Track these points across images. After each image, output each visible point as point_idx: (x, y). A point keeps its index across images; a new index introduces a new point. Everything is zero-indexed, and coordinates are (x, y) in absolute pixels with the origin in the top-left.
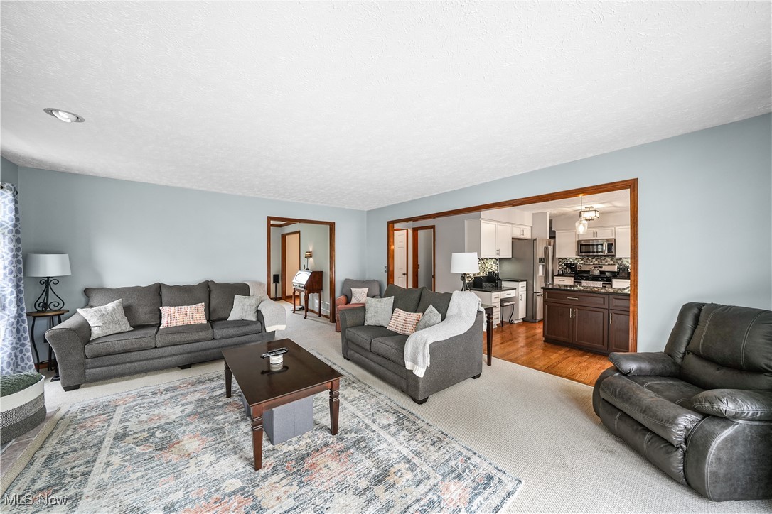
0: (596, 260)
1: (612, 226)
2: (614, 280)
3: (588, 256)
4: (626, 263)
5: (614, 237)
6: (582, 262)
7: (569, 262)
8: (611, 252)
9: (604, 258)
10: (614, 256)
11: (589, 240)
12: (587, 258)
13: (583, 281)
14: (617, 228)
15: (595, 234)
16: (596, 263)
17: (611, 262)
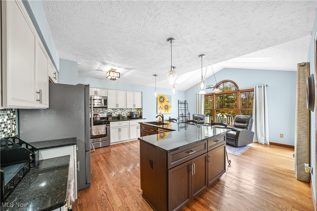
1: (105, 89)
2: (111, 123)
8: (106, 105)
10: (107, 107)
15: (96, 92)
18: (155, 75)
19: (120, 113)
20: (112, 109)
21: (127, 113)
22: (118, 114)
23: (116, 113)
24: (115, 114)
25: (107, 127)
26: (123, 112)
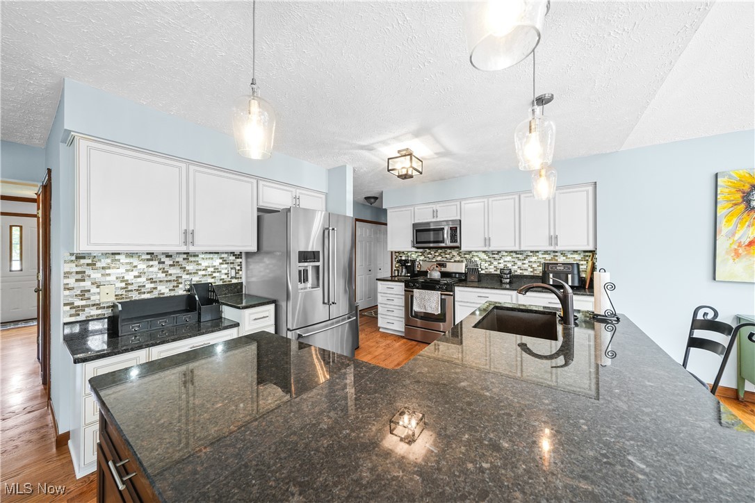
0: (440, 255)
1: (456, 200)
2: (457, 289)
3: (430, 248)
4: (477, 259)
5: (458, 218)
6: (422, 258)
7: (403, 258)
8: (456, 241)
9: (449, 251)
10: (459, 248)
11: (428, 224)
12: (428, 251)
13: (415, 290)
14: (463, 203)
15: (435, 213)
16: (439, 258)
17: (458, 258)
18: (541, 101)
19: (509, 265)
20: (484, 252)
21: (535, 265)
22: (501, 266)
23: (495, 263)
24: (492, 267)
25: (443, 297)
26: (519, 263)
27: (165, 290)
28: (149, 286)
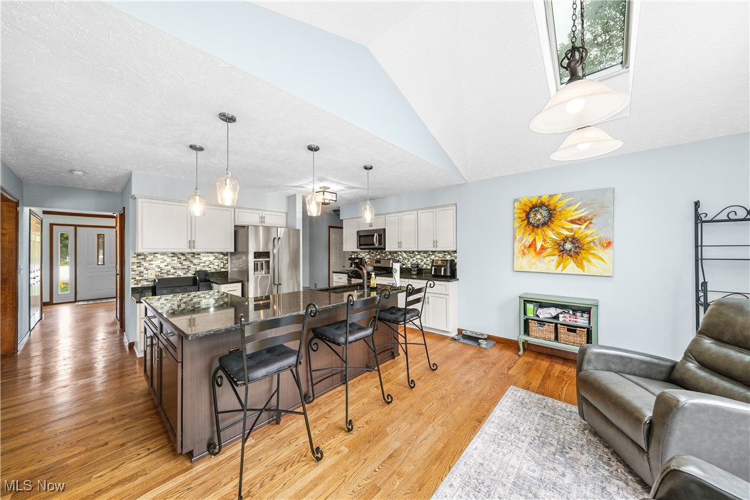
1: (383, 214)
5: (384, 227)
7: (353, 257)
8: (382, 244)
10: (384, 249)
12: (369, 251)
22: (414, 262)
23: (411, 260)
24: (409, 263)
26: (425, 260)
27: (181, 273)
28: (173, 271)
